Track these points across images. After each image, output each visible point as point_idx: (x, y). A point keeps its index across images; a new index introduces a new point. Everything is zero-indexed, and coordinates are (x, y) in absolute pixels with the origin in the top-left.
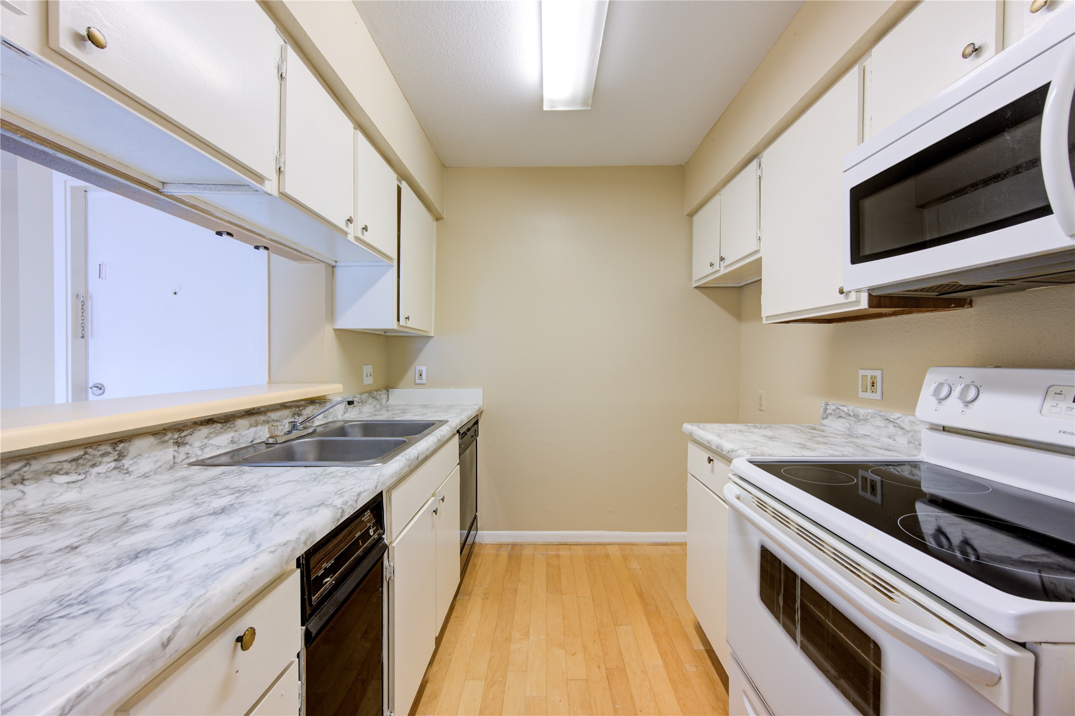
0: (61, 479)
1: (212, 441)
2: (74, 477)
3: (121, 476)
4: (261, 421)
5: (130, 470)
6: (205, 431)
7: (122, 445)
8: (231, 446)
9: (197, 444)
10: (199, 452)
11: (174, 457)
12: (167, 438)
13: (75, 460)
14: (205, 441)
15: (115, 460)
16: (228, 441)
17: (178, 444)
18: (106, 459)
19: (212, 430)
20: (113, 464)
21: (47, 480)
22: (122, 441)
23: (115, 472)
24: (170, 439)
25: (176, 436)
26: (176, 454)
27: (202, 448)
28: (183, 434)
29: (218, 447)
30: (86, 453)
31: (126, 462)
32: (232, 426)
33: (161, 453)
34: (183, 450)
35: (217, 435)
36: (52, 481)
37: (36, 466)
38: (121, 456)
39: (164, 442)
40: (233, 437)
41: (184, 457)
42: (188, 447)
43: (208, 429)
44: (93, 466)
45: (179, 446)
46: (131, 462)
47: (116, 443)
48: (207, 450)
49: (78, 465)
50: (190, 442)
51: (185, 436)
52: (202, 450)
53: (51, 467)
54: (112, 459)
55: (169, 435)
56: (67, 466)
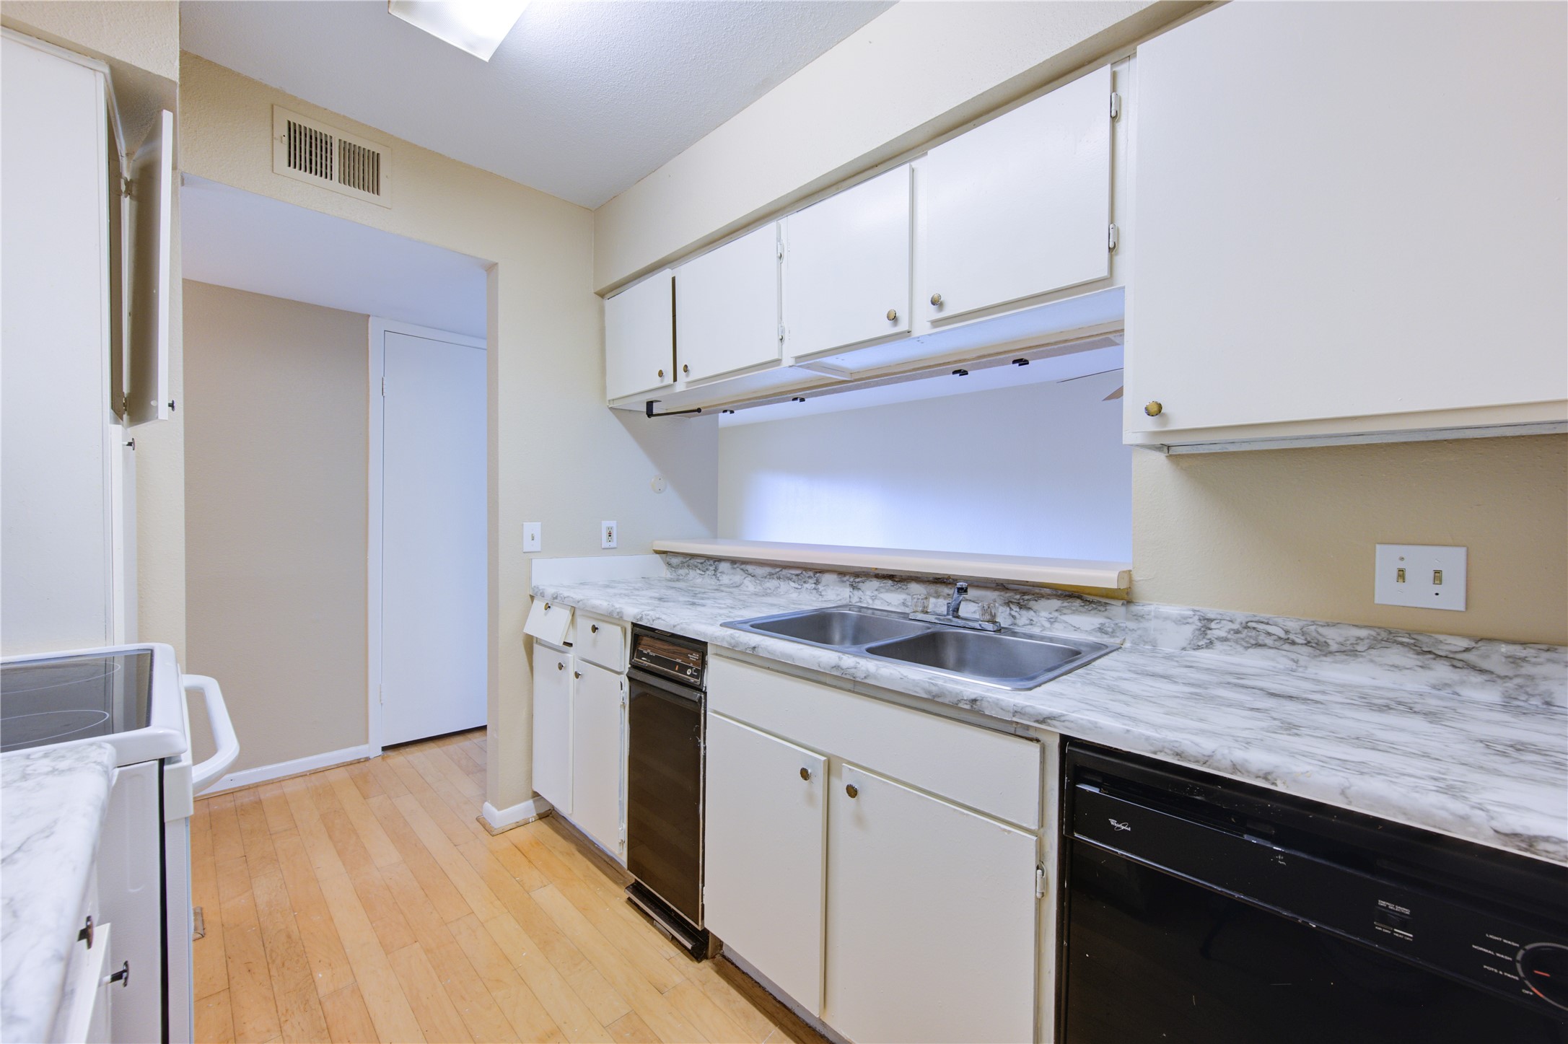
0: (792, 584)
1: (882, 595)
2: (797, 586)
3: (817, 596)
4: (945, 595)
5: (822, 594)
6: (875, 583)
7: (818, 574)
8: (903, 608)
9: (868, 593)
10: (870, 601)
11: (850, 597)
12: (845, 579)
13: (797, 575)
14: (876, 593)
15: (815, 583)
16: (899, 602)
17: (854, 587)
18: (810, 581)
19: (882, 585)
20: (813, 586)
21: (787, 582)
22: (820, 572)
23: (815, 591)
24: (848, 580)
25: (852, 580)
26: (851, 594)
27: (873, 598)
28: (857, 580)
29: (889, 604)
30: (802, 573)
31: (821, 587)
32: (904, 587)
33: (841, 589)
34: (857, 594)
35: (888, 591)
36: (789, 584)
37: (785, 572)
38: (817, 582)
39: (843, 582)
40: (905, 600)
41: (858, 600)
42: (860, 592)
43: (878, 583)
44: (805, 582)
45: (853, 589)
46: (823, 588)
47: (816, 572)
48: (876, 602)
49: (799, 579)
50: (863, 588)
51: (858, 582)
52: (873, 600)
53: (789, 575)
54: (813, 582)
55: (847, 577)
56: (794, 577)
